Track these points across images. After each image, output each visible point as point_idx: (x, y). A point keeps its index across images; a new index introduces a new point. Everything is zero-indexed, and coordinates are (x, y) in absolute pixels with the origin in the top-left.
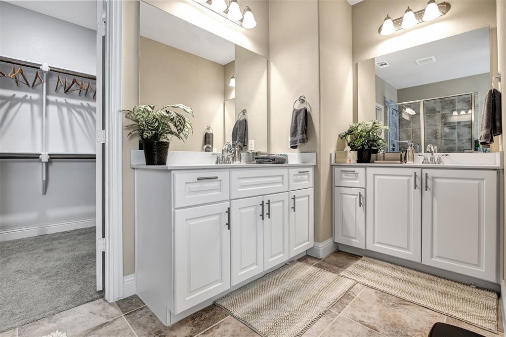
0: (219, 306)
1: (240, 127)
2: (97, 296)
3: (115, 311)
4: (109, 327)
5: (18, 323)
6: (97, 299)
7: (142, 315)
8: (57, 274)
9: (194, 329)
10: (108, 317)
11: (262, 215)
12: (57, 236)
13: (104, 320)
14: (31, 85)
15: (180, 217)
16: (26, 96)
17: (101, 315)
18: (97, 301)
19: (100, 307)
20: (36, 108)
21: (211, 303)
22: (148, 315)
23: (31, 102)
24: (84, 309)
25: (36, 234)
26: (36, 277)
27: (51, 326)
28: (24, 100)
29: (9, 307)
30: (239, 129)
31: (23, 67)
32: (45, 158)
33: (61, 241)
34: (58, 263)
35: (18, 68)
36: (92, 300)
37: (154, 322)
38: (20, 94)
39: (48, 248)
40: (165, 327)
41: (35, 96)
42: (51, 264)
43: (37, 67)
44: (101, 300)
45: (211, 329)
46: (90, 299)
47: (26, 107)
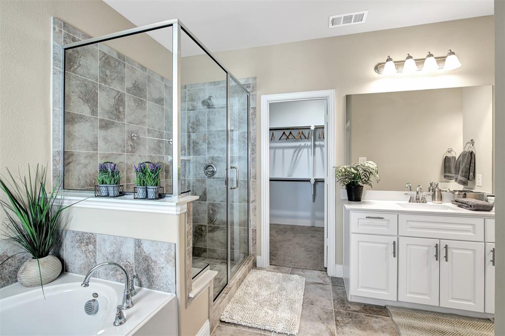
0: (387, 309)
1: (463, 160)
2: (324, 269)
3: (328, 280)
4: (322, 286)
5: (292, 266)
6: (323, 271)
7: (339, 289)
8: (311, 251)
9: (362, 310)
10: (324, 281)
11: (437, 256)
12: (319, 229)
13: (322, 282)
14: (307, 138)
15: (354, 239)
16: (305, 144)
17: (321, 279)
18: (323, 272)
19: (323, 275)
20: (310, 150)
21: (383, 305)
22: (342, 290)
23: (308, 147)
24: (317, 273)
25: (310, 225)
26: (303, 249)
27: (302, 273)
28: (305, 147)
29: (290, 258)
30: (462, 163)
31: (303, 130)
32: (313, 182)
33: (320, 233)
34: (314, 245)
35: (301, 131)
36: (321, 271)
37: (344, 295)
38: (303, 144)
39: (312, 235)
40: (347, 301)
41: (309, 143)
42: (311, 245)
43: (308, 128)
44: (325, 273)
45: (372, 316)
46: (320, 269)
47: (305, 150)
